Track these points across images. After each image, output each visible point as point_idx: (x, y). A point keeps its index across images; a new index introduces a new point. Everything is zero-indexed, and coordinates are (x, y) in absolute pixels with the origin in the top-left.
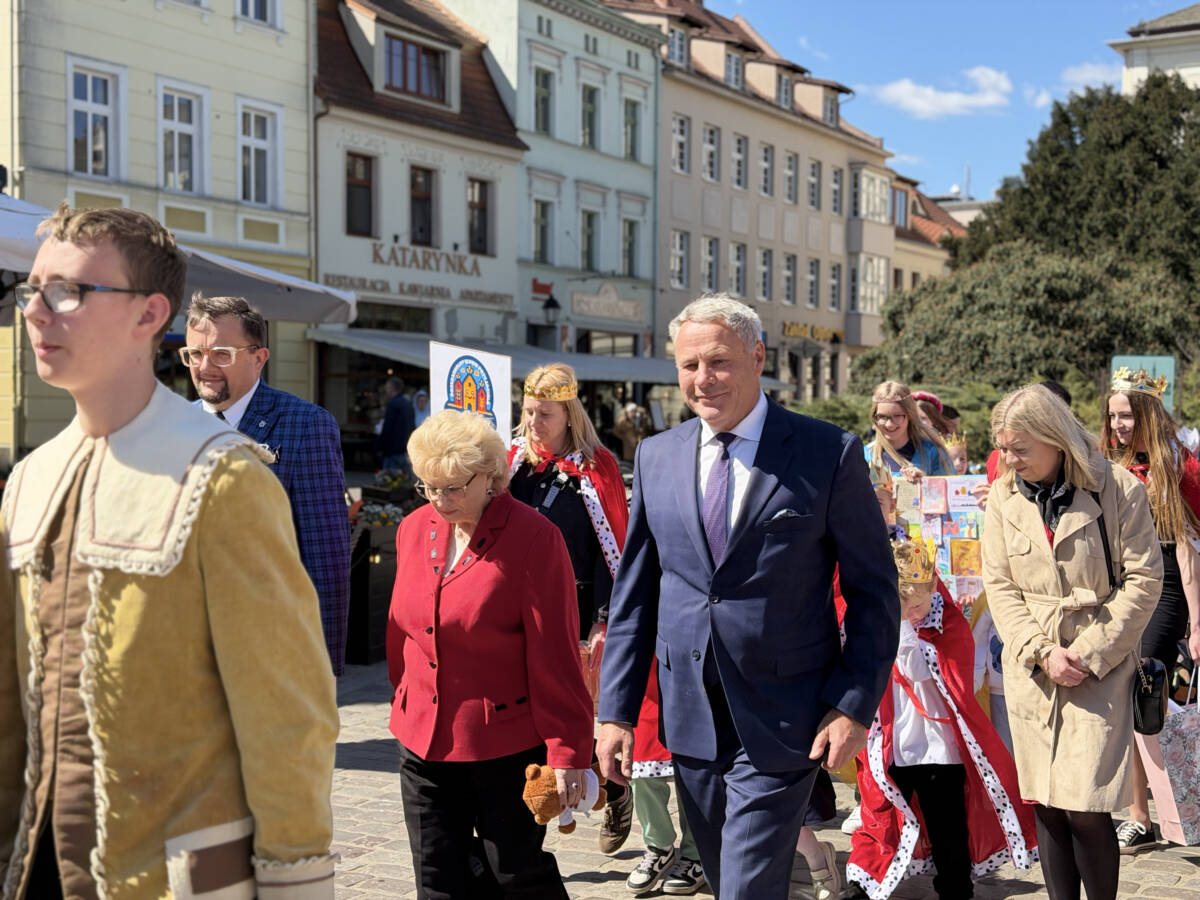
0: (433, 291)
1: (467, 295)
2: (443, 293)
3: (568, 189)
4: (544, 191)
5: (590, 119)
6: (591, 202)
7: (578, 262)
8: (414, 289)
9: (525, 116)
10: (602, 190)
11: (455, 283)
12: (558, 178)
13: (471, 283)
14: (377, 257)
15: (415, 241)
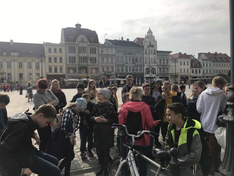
5: (207, 65)
6: (207, 69)
7: (206, 73)
9: (202, 66)
11: (198, 75)
15: (196, 73)
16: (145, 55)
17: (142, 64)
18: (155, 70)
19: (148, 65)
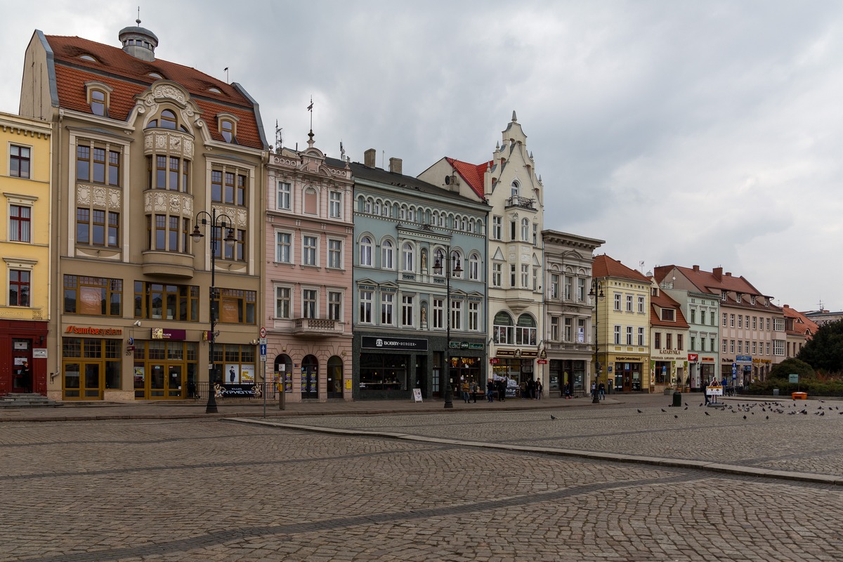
0: (671, 358)
1: (677, 358)
2: (673, 358)
3: (698, 334)
4: (693, 335)
5: (703, 317)
6: (703, 336)
7: (700, 349)
8: (667, 358)
9: (689, 320)
10: (706, 333)
11: (675, 356)
12: (696, 332)
13: (679, 356)
14: (660, 353)
15: (667, 348)
16: (492, 247)
17: (481, 290)
18: (533, 323)
19: (506, 301)
